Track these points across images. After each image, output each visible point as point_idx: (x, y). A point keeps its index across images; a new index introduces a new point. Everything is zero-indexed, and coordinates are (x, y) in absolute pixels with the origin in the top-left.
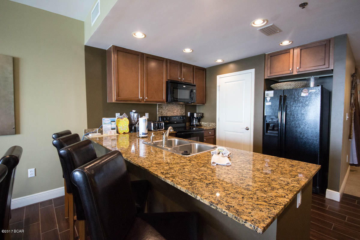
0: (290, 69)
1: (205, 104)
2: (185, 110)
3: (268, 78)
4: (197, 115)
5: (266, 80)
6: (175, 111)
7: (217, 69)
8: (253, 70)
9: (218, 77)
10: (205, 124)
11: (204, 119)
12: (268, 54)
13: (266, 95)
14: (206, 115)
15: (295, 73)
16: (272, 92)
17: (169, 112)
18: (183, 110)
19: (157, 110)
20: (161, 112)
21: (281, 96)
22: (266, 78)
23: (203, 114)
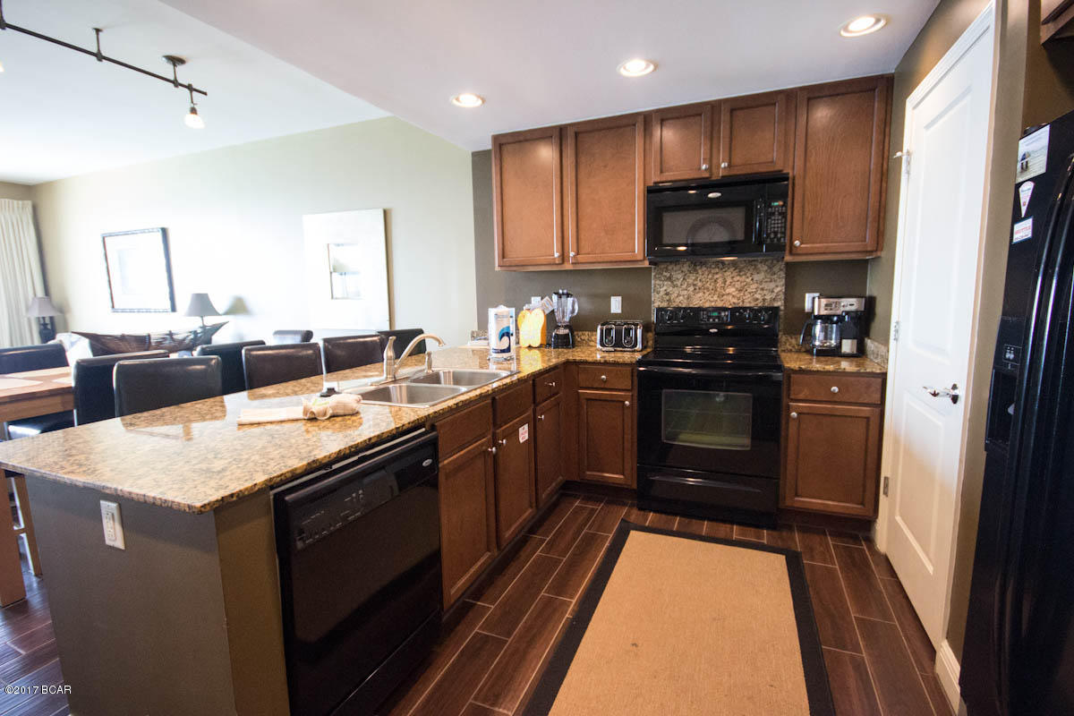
1: (882, 254)
2: (787, 285)
8: (992, 11)
9: (909, 104)
17: (701, 294)
18: (772, 285)
19: (653, 286)
20: (667, 294)
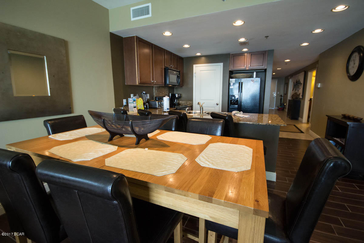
0: (245, 66)
1: (183, 87)
3: (231, 70)
4: (178, 96)
5: (230, 71)
6: (164, 92)
7: (194, 60)
8: (222, 64)
9: (194, 66)
10: (183, 102)
11: (182, 98)
12: (232, 54)
13: (230, 81)
14: (184, 96)
15: (247, 69)
16: (234, 80)
17: (160, 93)
18: (168, 91)
19: (154, 91)
20: (156, 93)
21: (239, 83)
22: (230, 70)
23: (181, 94)
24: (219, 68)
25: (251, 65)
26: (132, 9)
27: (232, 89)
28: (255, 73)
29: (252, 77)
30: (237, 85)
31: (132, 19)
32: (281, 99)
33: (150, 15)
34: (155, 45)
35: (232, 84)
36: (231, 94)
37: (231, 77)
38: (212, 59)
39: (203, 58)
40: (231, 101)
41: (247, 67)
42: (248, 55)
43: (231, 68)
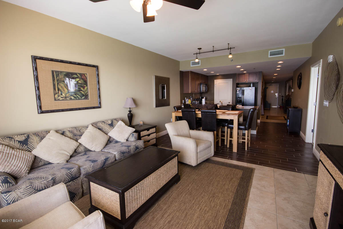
0: (245, 81)
7: (215, 77)
8: (232, 79)
9: (215, 80)
10: (208, 102)
11: (207, 99)
13: (237, 89)
16: (239, 88)
21: (243, 90)
23: (207, 97)
24: (230, 82)
25: (249, 80)
26: (191, 62)
27: (238, 93)
28: (252, 84)
29: (250, 86)
30: (241, 91)
31: (191, 66)
32: (282, 99)
33: (200, 65)
34: (197, 73)
35: (238, 91)
36: (237, 96)
37: (237, 87)
38: (225, 76)
39: (220, 76)
40: (238, 100)
41: (247, 81)
42: (247, 74)
43: (237, 82)
